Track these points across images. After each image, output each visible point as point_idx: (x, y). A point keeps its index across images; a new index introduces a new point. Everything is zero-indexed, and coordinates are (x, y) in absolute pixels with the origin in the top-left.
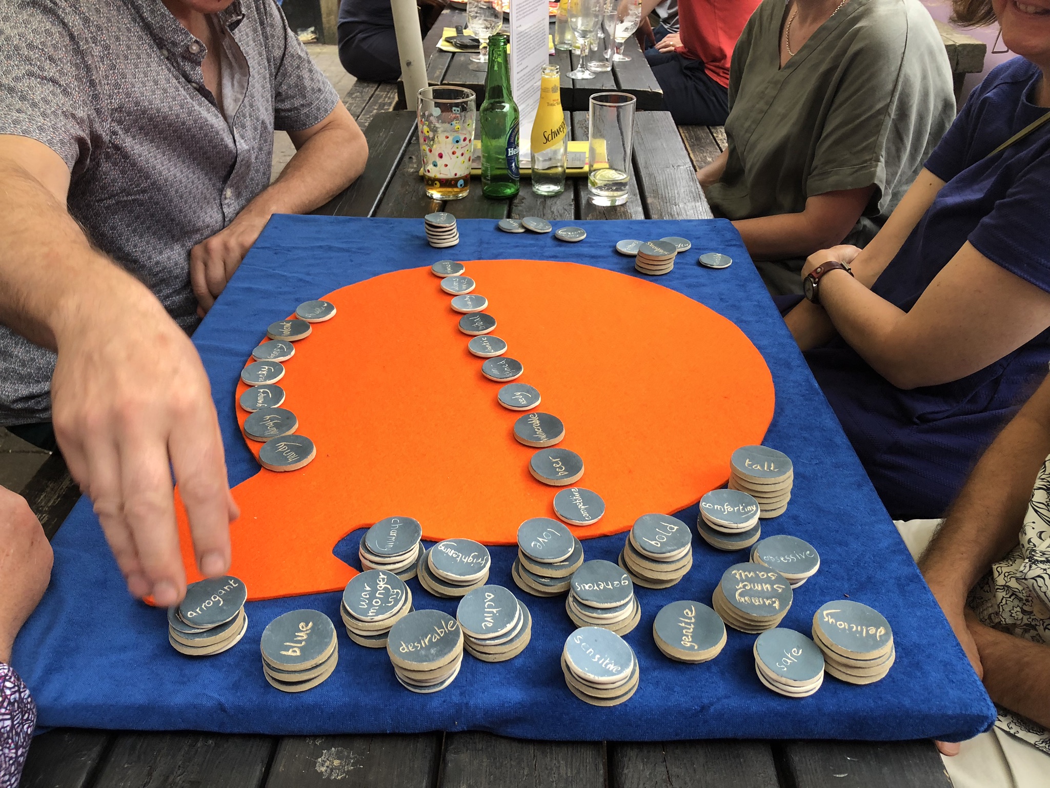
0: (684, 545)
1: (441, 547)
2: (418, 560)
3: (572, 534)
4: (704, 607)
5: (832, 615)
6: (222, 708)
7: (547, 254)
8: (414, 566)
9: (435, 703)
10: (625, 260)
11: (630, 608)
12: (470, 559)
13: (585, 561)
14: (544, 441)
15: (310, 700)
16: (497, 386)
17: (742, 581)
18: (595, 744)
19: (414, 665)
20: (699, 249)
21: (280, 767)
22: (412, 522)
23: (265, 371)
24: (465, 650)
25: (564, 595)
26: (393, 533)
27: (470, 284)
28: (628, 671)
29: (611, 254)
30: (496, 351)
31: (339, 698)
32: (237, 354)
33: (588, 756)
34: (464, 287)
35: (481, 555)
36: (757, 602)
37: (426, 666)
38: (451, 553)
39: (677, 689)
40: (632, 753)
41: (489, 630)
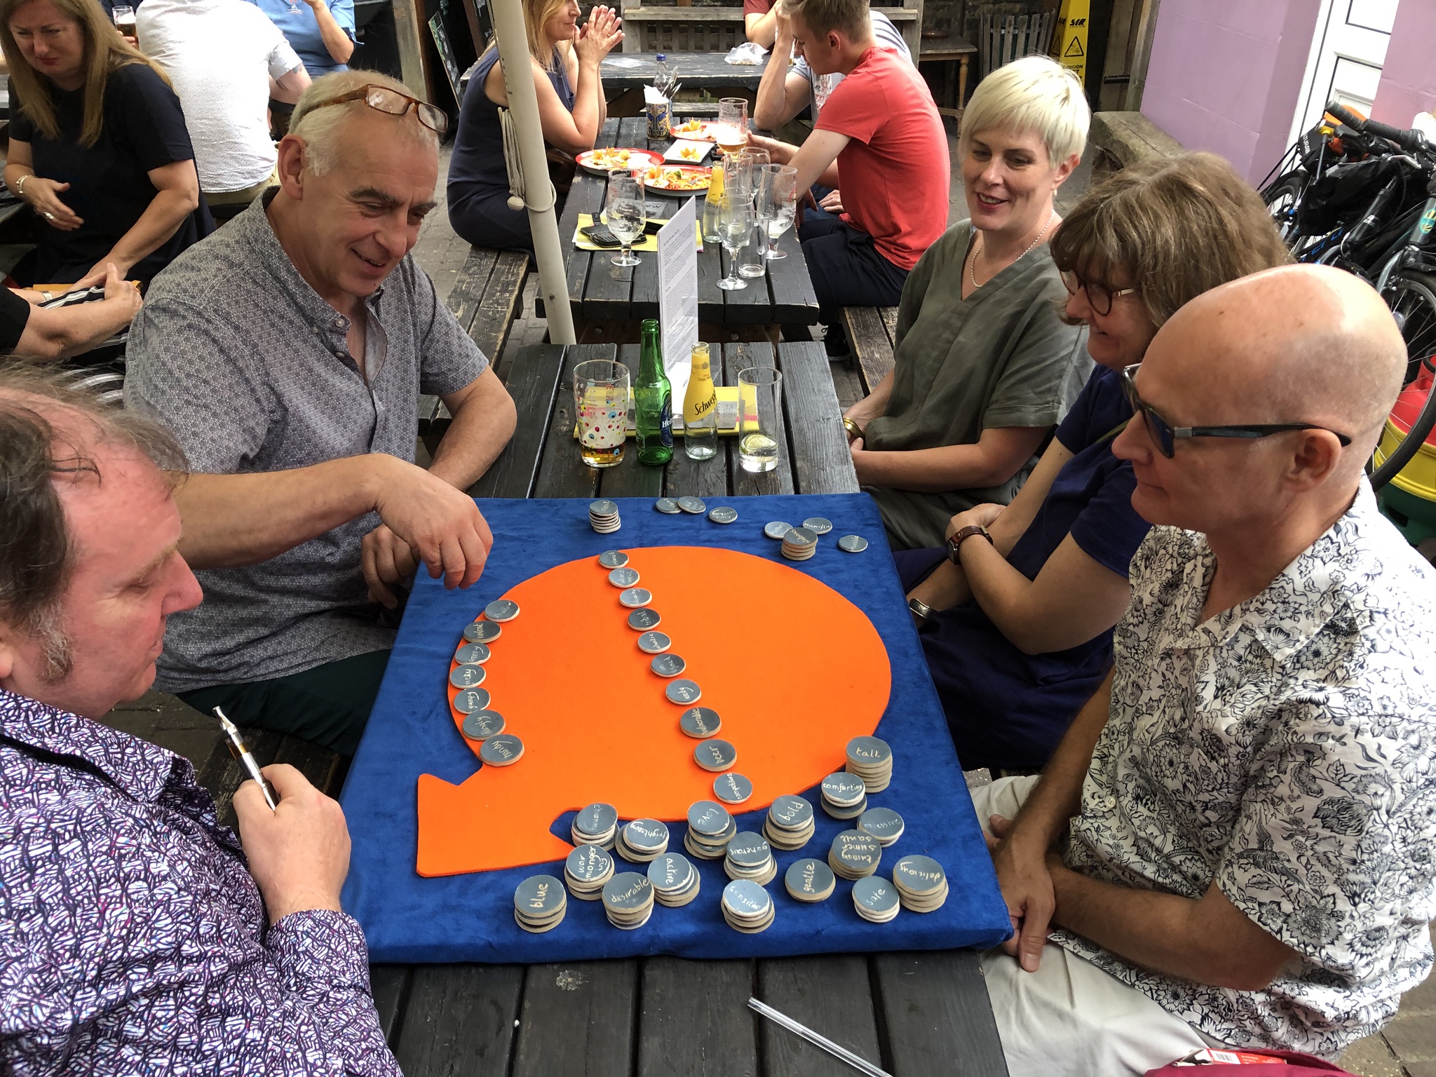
0: (807, 818)
1: (632, 825)
2: (615, 835)
3: (728, 812)
4: (821, 863)
5: (906, 866)
6: (490, 945)
7: (703, 538)
8: (612, 840)
9: (637, 936)
10: (773, 544)
11: (769, 865)
12: (654, 834)
13: (737, 832)
14: (705, 732)
15: (550, 937)
16: (665, 682)
17: (847, 843)
18: (746, 960)
19: (623, 910)
20: (840, 530)
21: (532, 983)
22: (609, 807)
23: (468, 674)
24: (655, 900)
25: (722, 858)
26: (596, 816)
27: (635, 577)
28: (766, 908)
29: (760, 536)
30: (662, 647)
31: (571, 935)
32: (439, 656)
33: (741, 968)
34: (630, 579)
35: (661, 831)
36: (856, 858)
37: (630, 910)
38: (640, 830)
39: (801, 920)
40: (771, 966)
41: (671, 885)
